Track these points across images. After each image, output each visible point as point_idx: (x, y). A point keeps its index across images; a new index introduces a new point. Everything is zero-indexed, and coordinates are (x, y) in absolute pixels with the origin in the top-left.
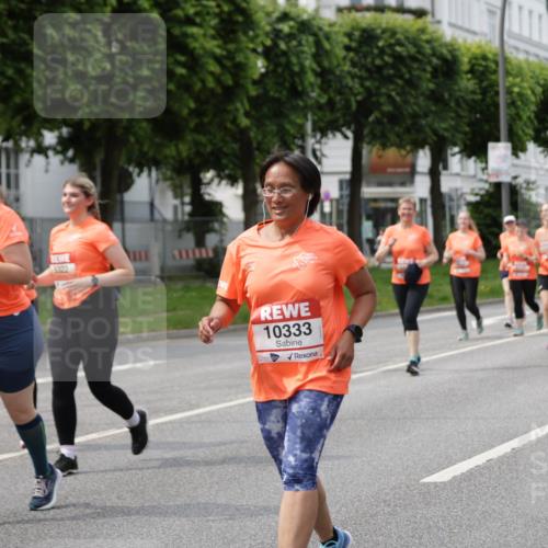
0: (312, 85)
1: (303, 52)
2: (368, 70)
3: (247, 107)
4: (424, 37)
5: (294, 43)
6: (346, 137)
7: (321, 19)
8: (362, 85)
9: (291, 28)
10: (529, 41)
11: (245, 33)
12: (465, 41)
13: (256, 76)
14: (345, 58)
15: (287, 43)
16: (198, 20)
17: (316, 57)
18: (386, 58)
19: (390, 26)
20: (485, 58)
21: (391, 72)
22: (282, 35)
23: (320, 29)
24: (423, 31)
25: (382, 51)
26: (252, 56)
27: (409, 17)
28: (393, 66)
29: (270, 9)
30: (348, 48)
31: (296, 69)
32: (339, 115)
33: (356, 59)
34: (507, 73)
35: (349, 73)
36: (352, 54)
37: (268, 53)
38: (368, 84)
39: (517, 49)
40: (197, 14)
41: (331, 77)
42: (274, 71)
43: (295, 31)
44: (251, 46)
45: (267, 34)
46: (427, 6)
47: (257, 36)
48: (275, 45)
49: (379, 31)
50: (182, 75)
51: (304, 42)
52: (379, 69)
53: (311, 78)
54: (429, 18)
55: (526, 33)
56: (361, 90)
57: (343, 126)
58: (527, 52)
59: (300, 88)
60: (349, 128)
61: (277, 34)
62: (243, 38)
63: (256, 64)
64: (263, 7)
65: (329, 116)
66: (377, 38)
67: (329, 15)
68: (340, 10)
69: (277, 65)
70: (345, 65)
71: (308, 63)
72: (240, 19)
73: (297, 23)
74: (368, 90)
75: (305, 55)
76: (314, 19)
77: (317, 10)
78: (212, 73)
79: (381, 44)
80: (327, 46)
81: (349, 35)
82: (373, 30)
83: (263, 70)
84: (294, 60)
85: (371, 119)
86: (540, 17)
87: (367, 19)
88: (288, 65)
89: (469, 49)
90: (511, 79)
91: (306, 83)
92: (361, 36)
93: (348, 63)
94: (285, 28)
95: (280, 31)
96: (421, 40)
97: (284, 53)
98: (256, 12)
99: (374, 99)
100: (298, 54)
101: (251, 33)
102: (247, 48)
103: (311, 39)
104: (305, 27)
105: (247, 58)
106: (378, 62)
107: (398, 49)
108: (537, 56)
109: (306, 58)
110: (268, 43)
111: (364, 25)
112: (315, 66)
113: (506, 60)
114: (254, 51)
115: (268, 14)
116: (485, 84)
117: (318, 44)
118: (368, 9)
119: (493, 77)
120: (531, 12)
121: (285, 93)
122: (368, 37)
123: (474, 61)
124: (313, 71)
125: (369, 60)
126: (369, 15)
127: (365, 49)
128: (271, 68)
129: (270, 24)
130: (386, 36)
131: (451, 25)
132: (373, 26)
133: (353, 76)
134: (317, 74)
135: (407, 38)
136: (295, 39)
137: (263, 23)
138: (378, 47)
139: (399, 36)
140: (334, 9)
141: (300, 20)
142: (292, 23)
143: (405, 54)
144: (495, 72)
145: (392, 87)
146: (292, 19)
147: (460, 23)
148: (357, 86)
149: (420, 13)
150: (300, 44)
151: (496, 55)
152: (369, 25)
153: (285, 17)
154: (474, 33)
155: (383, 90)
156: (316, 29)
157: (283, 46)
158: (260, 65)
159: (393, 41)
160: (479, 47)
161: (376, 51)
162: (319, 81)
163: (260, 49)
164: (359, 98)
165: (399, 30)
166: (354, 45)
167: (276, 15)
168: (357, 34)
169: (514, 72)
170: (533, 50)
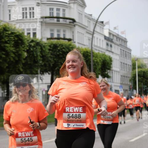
0: (40, 60)
1: (37, 51)
2: (55, 56)
3: (22, 66)
4: (71, 47)
5: (35, 48)
6: (49, 74)
7: (42, 42)
8: (54, 60)
9: (34, 44)
10: (99, 47)
11: (22, 46)
12: (82, 48)
13: (24, 58)
14: (49, 52)
15: (33, 48)
16: (8, 42)
17: (41, 52)
18: (60, 52)
19: (61, 43)
20: (87, 52)
21: (62, 56)
22: (32, 46)
23: (42, 45)
24: (70, 45)
25: (59, 51)
26: (23, 52)
27: (67, 41)
28: (62, 55)
29: (28, 39)
30: (49, 50)
31: (35, 55)
32: (47, 68)
33: (52, 53)
34: (93, 56)
35: (50, 56)
36: (51, 51)
37: (28, 51)
38: (55, 59)
39: (96, 49)
40: (8, 40)
41: (45, 58)
42: (29, 56)
43: (35, 45)
44: (23, 49)
45: (27, 46)
46: (71, 38)
47: (25, 46)
48: (30, 49)
49: (58, 45)
50: (4, 57)
51: (38, 48)
52: (58, 55)
53: (39, 58)
54: (72, 41)
55: (99, 45)
56: (53, 61)
57: (48, 71)
58: (99, 50)
59: (36, 61)
60: (50, 71)
61: (30, 46)
62: (21, 47)
63: (24, 54)
64: (26, 39)
65: (44, 68)
66: (58, 47)
67: (45, 40)
68: (48, 39)
69: (30, 54)
70: (49, 54)
71: (39, 54)
72: (20, 42)
73: (36, 43)
74: (55, 61)
75: (38, 52)
76: (40, 42)
77: (41, 39)
78: (12, 57)
79: (59, 48)
80: (44, 49)
81: (50, 46)
82: (57, 45)
83: (26, 56)
84: (35, 53)
85: (56, 69)
86: (103, 41)
87: (55, 41)
88: (33, 55)
89: (83, 50)
90: (94, 58)
91: (38, 59)
92: (53, 46)
93: (50, 54)
94: (32, 44)
95: (31, 45)
96: (70, 47)
97: (32, 51)
98: (24, 40)
99: (57, 63)
100: (36, 52)
101: (23, 46)
102: (22, 50)
103: (40, 47)
104: (38, 44)
105: (22, 53)
106: (58, 53)
107: (63, 50)
108: (102, 51)
109: (38, 53)
110: (28, 48)
111: (54, 43)
112: (41, 55)
113: (93, 53)
114: (24, 50)
115: (28, 41)
116: (87, 59)
117: (41, 48)
118: (55, 39)
119: (89, 57)
120: (100, 40)
121: (32, 62)
122: (55, 46)
123: (84, 53)
124: (40, 56)
125: (55, 53)
126: (56, 40)
127: (54, 50)
128: (29, 55)
129: (28, 43)
130: (60, 46)
131: (78, 43)
132: (57, 44)
133: (51, 57)
134: (41, 57)
135: (66, 47)
136: (35, 47)
137: (26, 43)
138: (58, 49)
139: (64, 46)
140: (46, 39)
141: (36, 42)
142: (34, 43)
143: (65, 51)
144: (90, 56)
145: (62, 60)
146: (34, 42)
147: (80, 43)
148: (52, 60)
149: (70, 40)
150: (37, 49)
151: (90, 51)
152: (55, 43)
153: (32, 41)
154: (84, 45)
155: (60, 61)
156: (41, 44)
157: (32, 49)
158: (25, 54)
159: (62, 48)
160: (86, 49)
161: (57, 50)
162: (42, 59)
163: (26, 50)
164: (53, 63)
165: (64, 45)
166: (51, 49)
167: (30, 41)
168: (52, 46)
169: (95, 56)
170: (100, 50)
